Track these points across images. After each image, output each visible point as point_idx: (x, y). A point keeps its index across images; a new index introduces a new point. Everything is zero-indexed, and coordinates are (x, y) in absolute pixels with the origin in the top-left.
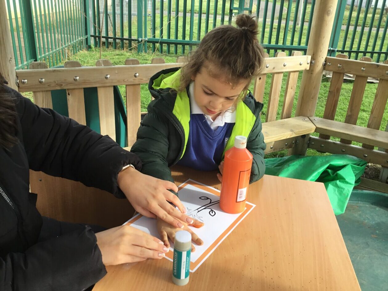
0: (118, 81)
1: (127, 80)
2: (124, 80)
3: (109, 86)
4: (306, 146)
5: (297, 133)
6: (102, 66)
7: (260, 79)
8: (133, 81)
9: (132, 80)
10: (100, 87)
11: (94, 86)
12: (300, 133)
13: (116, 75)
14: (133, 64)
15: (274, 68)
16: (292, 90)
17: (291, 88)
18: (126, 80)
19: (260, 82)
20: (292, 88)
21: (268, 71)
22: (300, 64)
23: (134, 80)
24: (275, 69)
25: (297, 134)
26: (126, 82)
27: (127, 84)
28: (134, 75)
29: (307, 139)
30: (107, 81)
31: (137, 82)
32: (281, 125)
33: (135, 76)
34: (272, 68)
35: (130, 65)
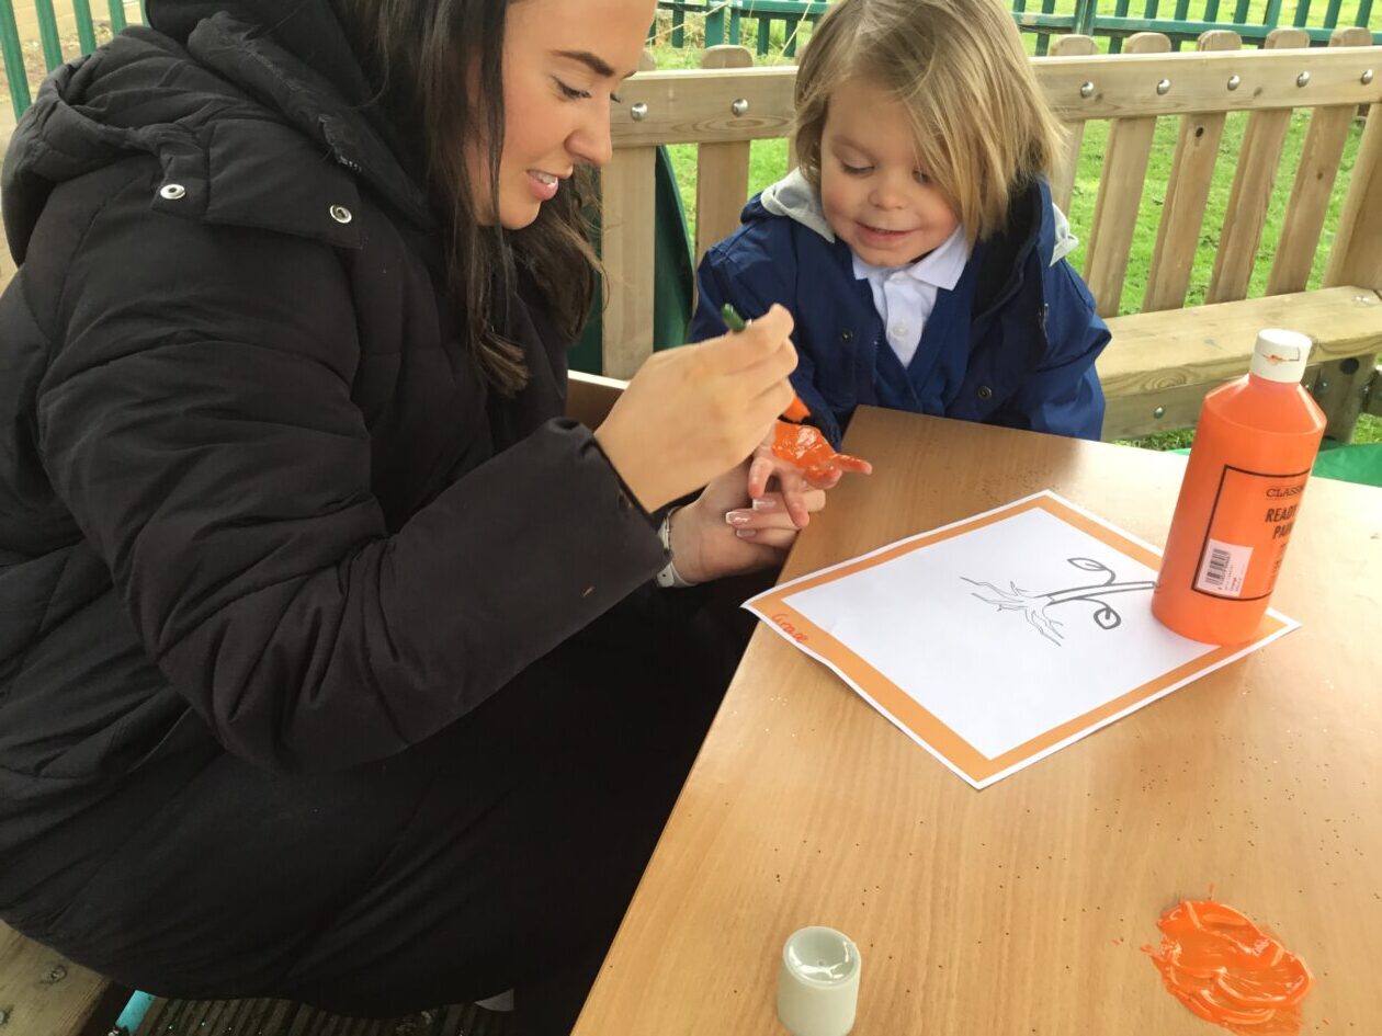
0: (674, 128)
1: (707, 126)
2: (694, 126)
3: (642, 148)
4: (1356, 403)
5: (1330, 349)
7: (1200, 132)
8: (727, 128)
9: (721, 124)
12: (1341, 348)
13: (671, 104)
14: (728, 66)
15: (1258, 92)
16: (1321, 181)
17: (1316, 173)
18: (700, 126)
19: (1197, 145)
20: (1320, 176)
21: (1237, 103)
22: (1364, 81)
23: (730, 124)
24: (1262, 95)
25: (1328, 352)
26: (698, 130)
27: (706, 138)
28: (729, 105)
29: (1361, 378)
30: (638, 127)
31: (739, 132)
32: (1269, 314)
33: (737, 113)
34: (1252, 92)
35: (721, 67)
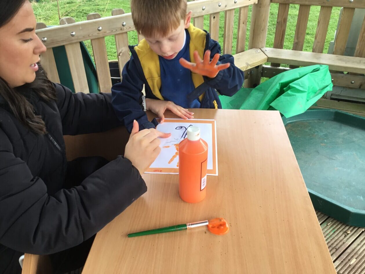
0: (83, 37)
3: (76, 43)
5: (251, 65)
6: (66, 24)
7: (214, 17)
9: (96, 34)
10: (67, 45)
11: (62, 44)
13: (81, 31)
14: (94, 19)
18: (90, 35)
19: (214, 20)
20: (243, 23)
21: (221, 10)
24: (227, 7)
27: (92, 38)
30: (73, 38)
31: (101, 35)
32: (237, 59)
33: (99, 30)
